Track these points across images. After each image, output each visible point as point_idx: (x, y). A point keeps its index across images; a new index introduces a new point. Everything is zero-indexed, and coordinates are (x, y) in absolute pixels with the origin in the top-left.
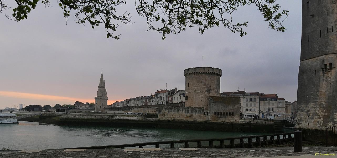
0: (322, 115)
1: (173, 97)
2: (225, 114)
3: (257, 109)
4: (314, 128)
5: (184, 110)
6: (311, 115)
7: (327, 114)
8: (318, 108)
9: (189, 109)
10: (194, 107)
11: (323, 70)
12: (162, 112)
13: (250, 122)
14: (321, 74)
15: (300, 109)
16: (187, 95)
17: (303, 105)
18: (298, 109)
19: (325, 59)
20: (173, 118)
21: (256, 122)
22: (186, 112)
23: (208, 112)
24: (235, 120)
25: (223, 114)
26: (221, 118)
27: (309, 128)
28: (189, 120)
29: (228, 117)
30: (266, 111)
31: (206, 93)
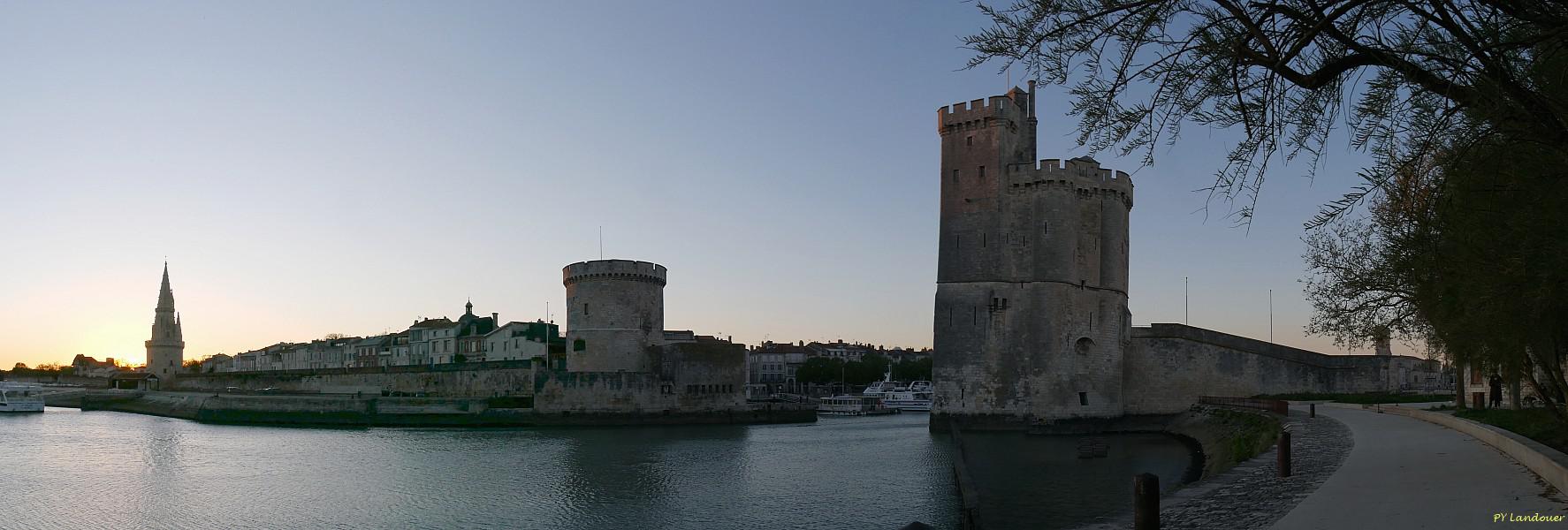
0: (992, 387)
2: (714, 388)
4: (977, 412)
5: (608, 380)
6: (968, 387)
7: (1001, 385)
8: (984, 374)
9: (623, 379)
11: (991, 308)
12: (544, 390)
14: (988, 314)
15: (942, 377)
16: (583, 337)
18: (936, 376)
19: (995, 289)
20: (578, 407)
21: (782, 408)
22: (615, 386)
23: (672, 384)
24: (736, 404)
25: (707, 387)
26: (703, 400)
27: (966, 412)
28: (625, 408)
29: (719, 396)
31: (641, 333)
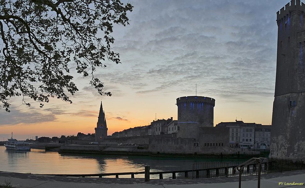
1: (169, 127)
2: (215, 145)
3: (253, 140)
4: (281, 158)
5: (174, 141)
6: (279, 146)
7: (290, 145)
8: (284, 140)
10: (184, 138)
11: (289, 107)
12: (152, 144)
13: (239, 152)
14: (288, 110)
15: (272, 141)
17: (275, 137)
19: (290, 97)
20: (163, 150)
22: (176, 143)
23: (198, 143)
24: (225, 151)
26: (211, 149)
28: (179, 151)
29: (217, 148)
30: (261, 142)
